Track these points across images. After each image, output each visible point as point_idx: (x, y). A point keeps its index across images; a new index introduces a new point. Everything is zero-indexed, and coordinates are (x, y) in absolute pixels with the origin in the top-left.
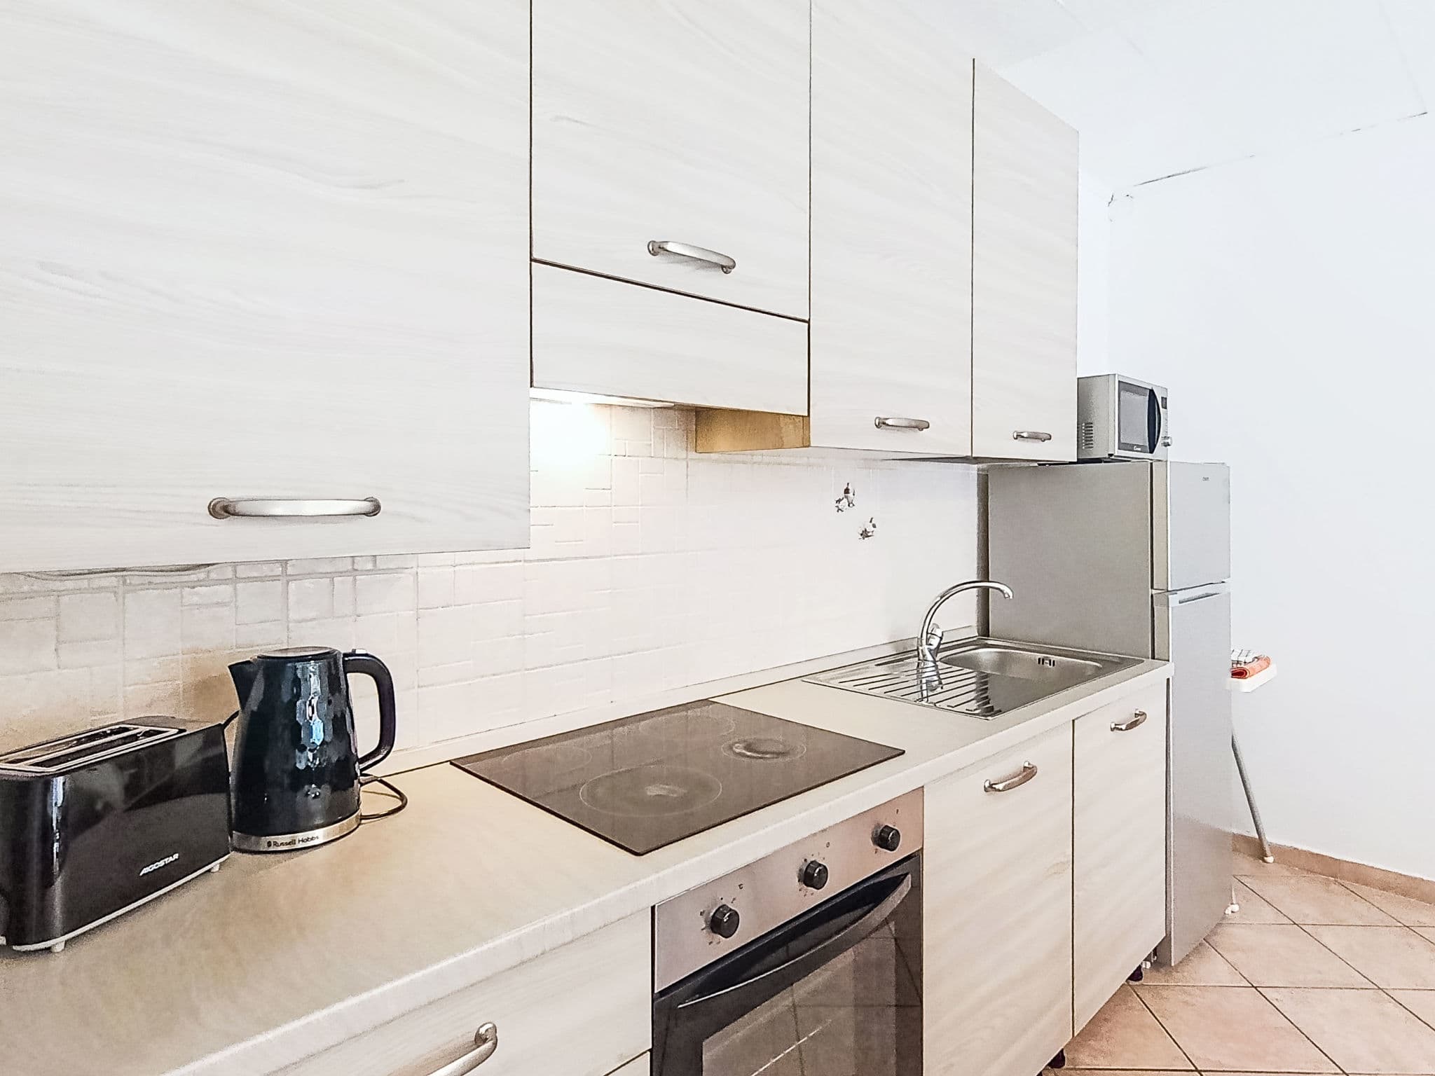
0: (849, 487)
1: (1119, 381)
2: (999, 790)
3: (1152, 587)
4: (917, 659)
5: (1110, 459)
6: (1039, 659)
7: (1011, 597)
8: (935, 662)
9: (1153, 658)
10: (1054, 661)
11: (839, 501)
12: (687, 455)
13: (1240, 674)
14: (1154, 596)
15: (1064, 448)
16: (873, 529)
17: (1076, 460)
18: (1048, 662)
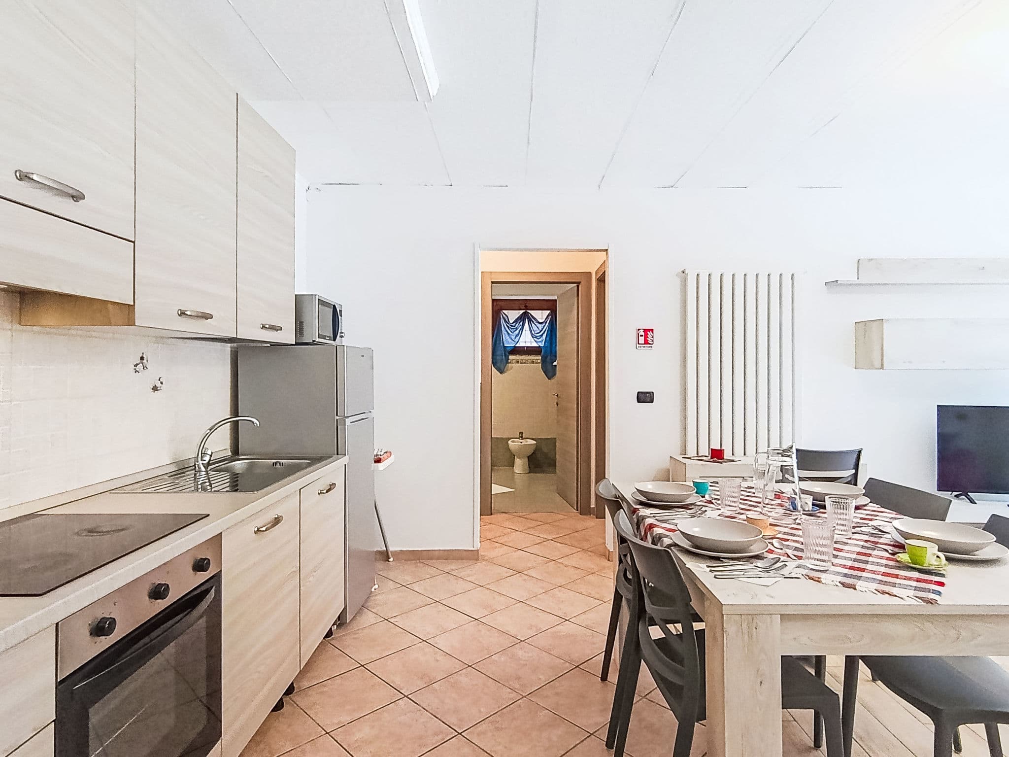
0: (144, 356)
1: (318, 299)
2: (263, 531)
3: (337, 415)
4: (194, 471)
5: (314, 343)
6: (273, 463)
7: (258, 426)
8: (206, 471)
9: (338, 454)
10: (282, 463)
11: (136, 365)
12: (12, 326)
13: (378, 461)
14: (338, 421)
15: (288, 336)
16: (161, 385)
17: (294, 343)
18: (279, 464)
